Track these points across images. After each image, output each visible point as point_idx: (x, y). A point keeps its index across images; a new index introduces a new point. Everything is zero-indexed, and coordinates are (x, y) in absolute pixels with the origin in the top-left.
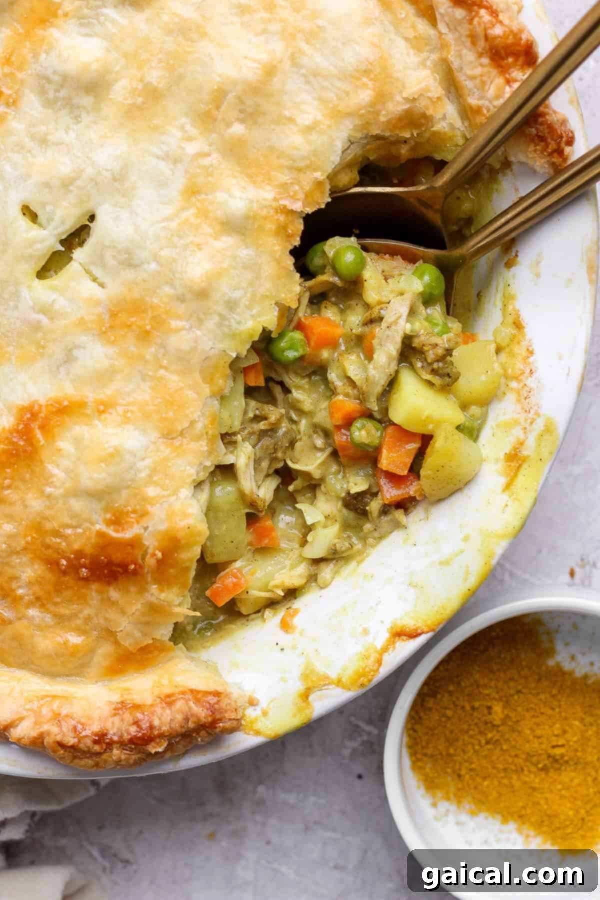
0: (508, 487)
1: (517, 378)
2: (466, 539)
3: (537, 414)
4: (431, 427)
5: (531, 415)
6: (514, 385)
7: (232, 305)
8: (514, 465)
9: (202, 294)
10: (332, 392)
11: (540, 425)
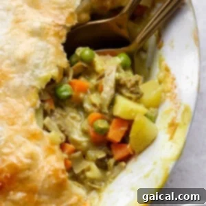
0: (171, 138)
1: (169, 91)
2: (155, 163)
3: (181, 104)
4: (133, 114)
5: (178, 105)
6: (168, 94)
7: (37, 66)
8: (173, 128)
9: (23, 61)
10: (87, 114)
11: (182, 108)
